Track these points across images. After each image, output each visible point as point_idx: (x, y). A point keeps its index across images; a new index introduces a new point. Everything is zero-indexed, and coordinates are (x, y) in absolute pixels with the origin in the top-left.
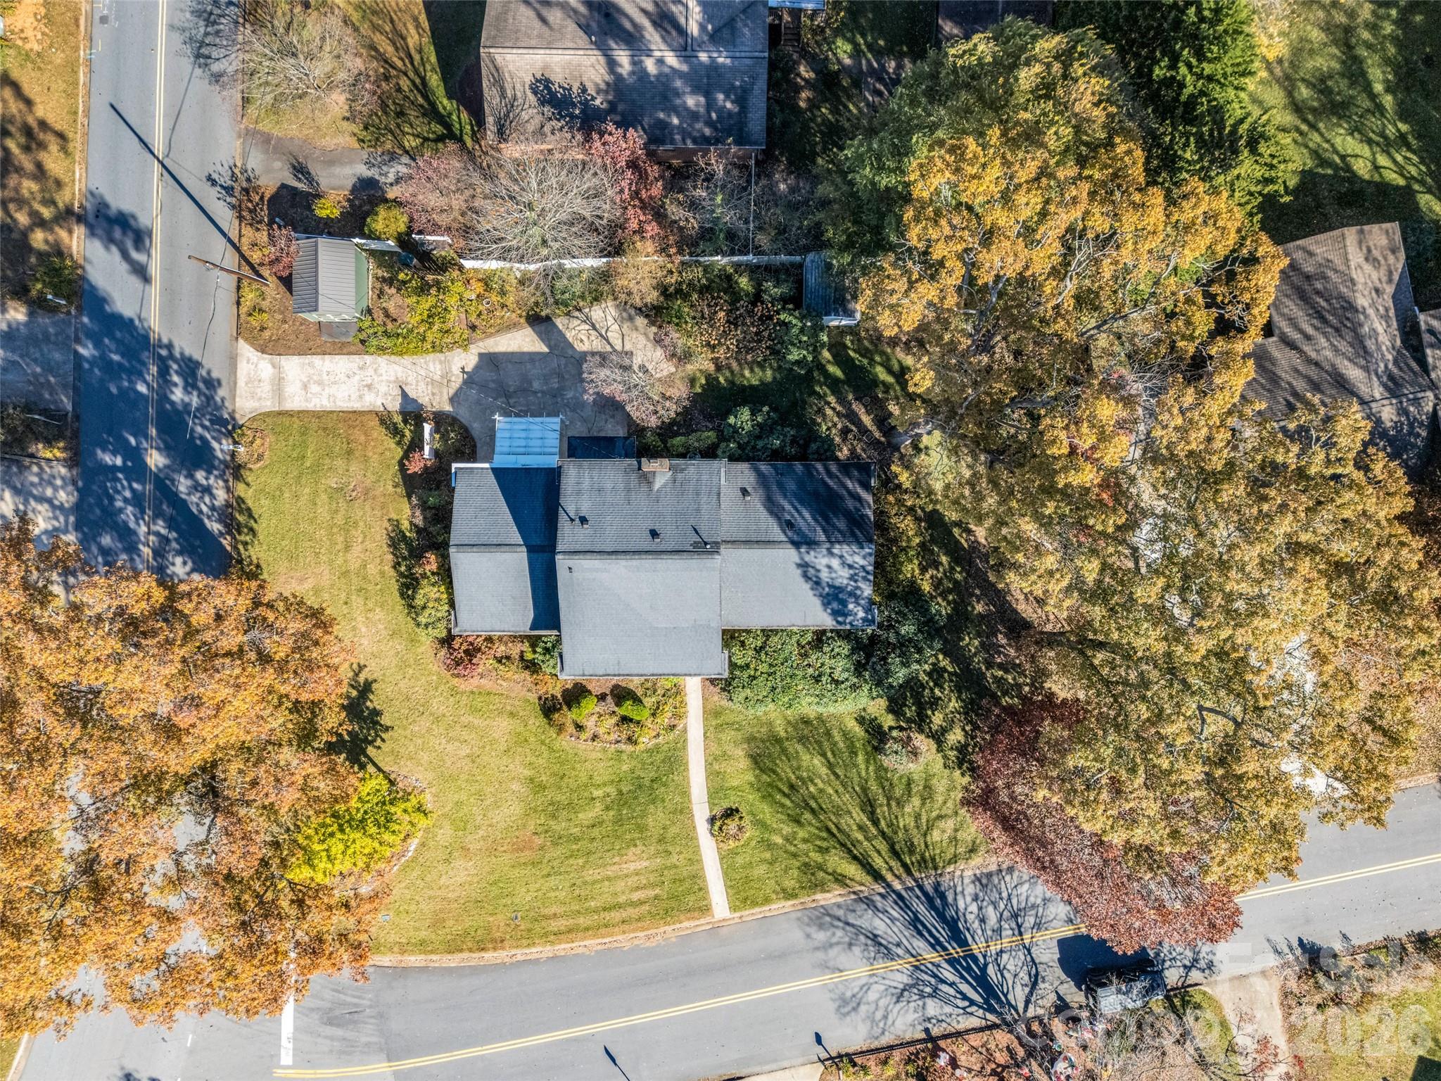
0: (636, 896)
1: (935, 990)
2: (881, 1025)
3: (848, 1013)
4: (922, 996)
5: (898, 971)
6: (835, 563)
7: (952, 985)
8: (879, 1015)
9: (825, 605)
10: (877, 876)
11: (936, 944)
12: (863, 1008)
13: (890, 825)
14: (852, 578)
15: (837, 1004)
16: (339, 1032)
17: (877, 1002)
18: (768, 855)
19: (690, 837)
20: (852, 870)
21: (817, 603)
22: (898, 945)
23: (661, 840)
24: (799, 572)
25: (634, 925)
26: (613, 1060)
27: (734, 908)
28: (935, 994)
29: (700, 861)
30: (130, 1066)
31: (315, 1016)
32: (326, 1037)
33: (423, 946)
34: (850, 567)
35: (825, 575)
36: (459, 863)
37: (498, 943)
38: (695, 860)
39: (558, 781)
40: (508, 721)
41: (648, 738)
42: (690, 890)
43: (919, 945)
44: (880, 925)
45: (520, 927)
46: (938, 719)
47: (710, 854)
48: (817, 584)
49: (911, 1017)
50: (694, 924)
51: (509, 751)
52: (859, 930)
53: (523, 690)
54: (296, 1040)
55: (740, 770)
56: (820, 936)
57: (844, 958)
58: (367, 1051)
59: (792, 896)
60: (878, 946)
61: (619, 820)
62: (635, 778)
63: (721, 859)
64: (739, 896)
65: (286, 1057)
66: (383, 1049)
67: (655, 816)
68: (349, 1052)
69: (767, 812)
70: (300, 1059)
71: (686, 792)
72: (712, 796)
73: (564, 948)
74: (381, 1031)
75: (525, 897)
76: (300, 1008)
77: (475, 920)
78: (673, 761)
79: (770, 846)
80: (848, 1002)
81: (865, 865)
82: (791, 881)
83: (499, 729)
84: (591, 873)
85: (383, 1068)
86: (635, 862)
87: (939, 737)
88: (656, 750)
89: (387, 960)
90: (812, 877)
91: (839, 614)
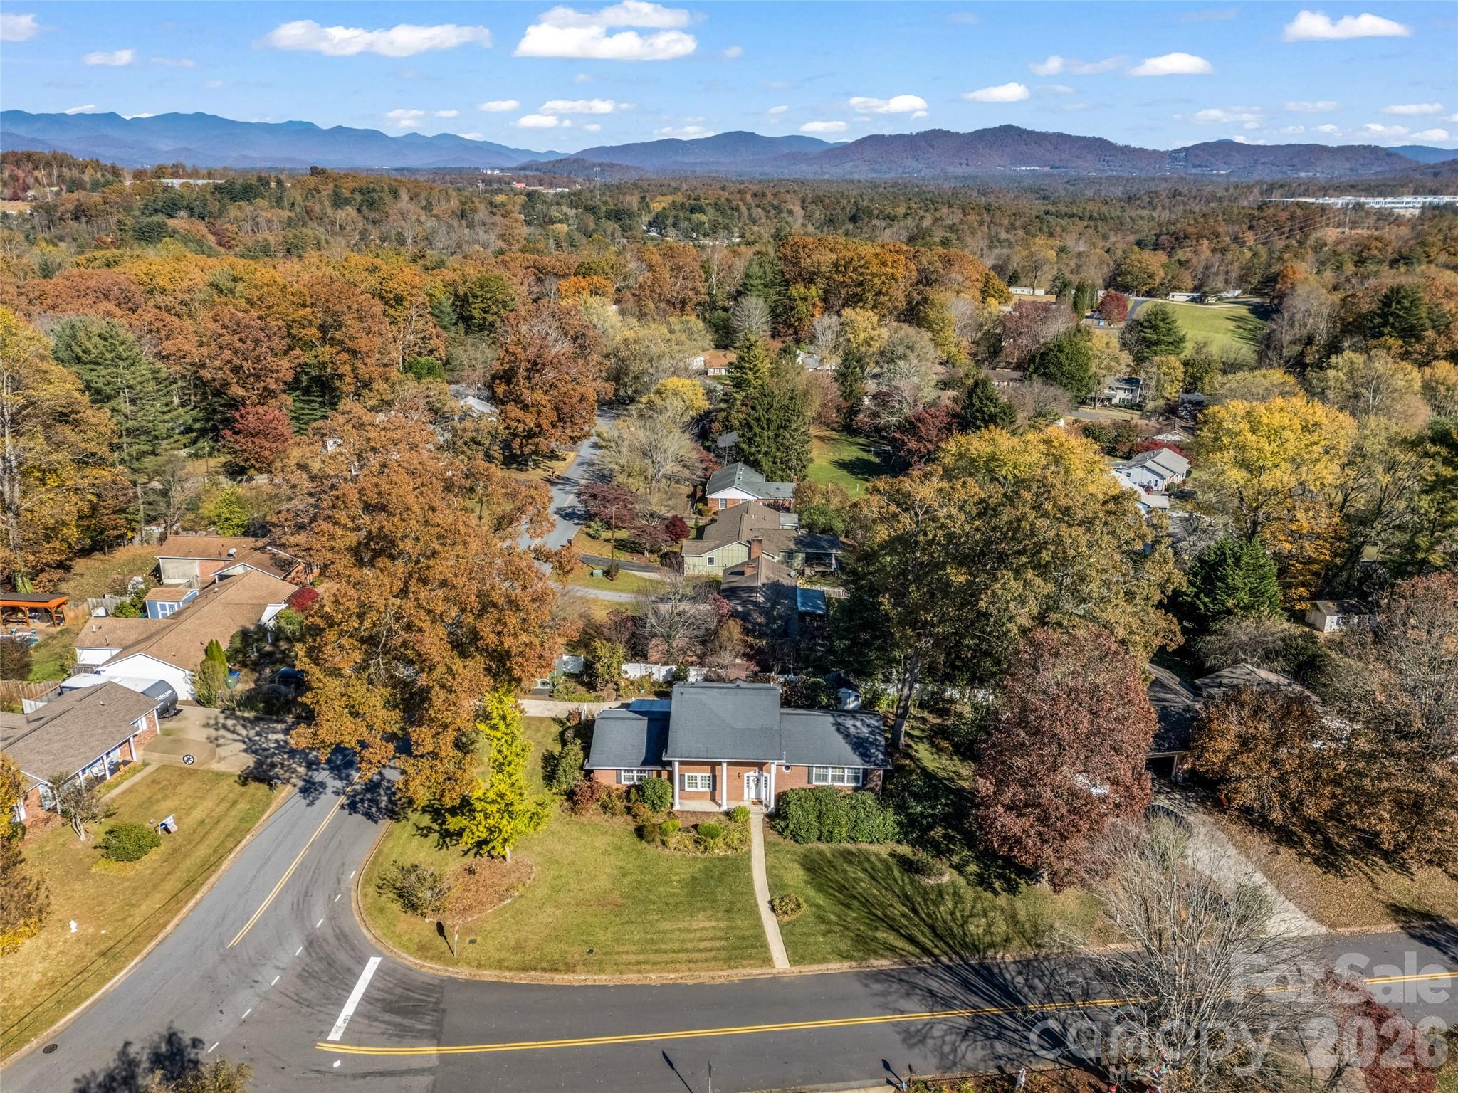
0: (702, 945)
1: (1000, 1033)
2: (951, 1057)
3: (915, 1044)
4: (987, 1037)
5: (960, 1017)
6: (858, 724)
7: (1016, 1031)
8: (947, 1049)
9: (855, 750)
10: (926, 951)
11: (991, 1001)
12: (930, 1042)
13: (929, 915)
14: (871, 733)
15: (903, 1035)
16: (398, 1019)
17: (943, 1037)
18: (823, 927)
19: (753, 911)
20: (900, 943)
21: (848, 748)
22: (954, 998)
23: (728, 911)
24: (834, 728)
25: (700, 964)
26: (671, 1064)
27: (793, 962)
28: (999, 1036)
29: (761, 926)
30: (177, 1026)
31: (379, 1005)
32: (383, 1022)
33: (500, 965)
34: (869, 726)
35: (852, 730)
36: (549, 909)
37: (571, 968)
38: (759, 925)
39: (643, 870)
40: (608, 839)
41: (719, 851)
42: (754, 946)
43: (975, 1000)
44: (934, 984)
45: (593, 958)
46: (956, 859)
47: (770, 924)
48: (847, 736)
49: (980, 1053)
50: (756, 972)
51: (606, 853)
52: (914, 986)
53: (624, 824)
54: (352, 1020)
55: (795, 875)
56: (877, 987)
57: (903, 1004)
58: (418, 1036)
59: (846, 957)
60: (936, 1000)
61: (692, 894)
62: (707, 872)
63: (781, 927)
64: (797, 953)
65: (335, 1035)
66: (436, 1037)
67: (723, 895)
68: (401, 1035)
69: (820, 900)
70: (351, 1036)
71: (749, 883)
72: (772, 888)
73: (631, 978)
74: (439, 1023)
75: (602, 937)
76: (367, 998)
77: (553, 949)
78: (740, 865)
79: (823, 920)
80: (914, 1037)
81: (911, 940)
82: (844, 945)
83: (600, 842)
84: (666, 926)
85: (431, 1050)
86: (704, 923)
87: (959, 868)
88: (726, 858)
89: (463, 973)
90: (864, 945)
91: (865, 756)
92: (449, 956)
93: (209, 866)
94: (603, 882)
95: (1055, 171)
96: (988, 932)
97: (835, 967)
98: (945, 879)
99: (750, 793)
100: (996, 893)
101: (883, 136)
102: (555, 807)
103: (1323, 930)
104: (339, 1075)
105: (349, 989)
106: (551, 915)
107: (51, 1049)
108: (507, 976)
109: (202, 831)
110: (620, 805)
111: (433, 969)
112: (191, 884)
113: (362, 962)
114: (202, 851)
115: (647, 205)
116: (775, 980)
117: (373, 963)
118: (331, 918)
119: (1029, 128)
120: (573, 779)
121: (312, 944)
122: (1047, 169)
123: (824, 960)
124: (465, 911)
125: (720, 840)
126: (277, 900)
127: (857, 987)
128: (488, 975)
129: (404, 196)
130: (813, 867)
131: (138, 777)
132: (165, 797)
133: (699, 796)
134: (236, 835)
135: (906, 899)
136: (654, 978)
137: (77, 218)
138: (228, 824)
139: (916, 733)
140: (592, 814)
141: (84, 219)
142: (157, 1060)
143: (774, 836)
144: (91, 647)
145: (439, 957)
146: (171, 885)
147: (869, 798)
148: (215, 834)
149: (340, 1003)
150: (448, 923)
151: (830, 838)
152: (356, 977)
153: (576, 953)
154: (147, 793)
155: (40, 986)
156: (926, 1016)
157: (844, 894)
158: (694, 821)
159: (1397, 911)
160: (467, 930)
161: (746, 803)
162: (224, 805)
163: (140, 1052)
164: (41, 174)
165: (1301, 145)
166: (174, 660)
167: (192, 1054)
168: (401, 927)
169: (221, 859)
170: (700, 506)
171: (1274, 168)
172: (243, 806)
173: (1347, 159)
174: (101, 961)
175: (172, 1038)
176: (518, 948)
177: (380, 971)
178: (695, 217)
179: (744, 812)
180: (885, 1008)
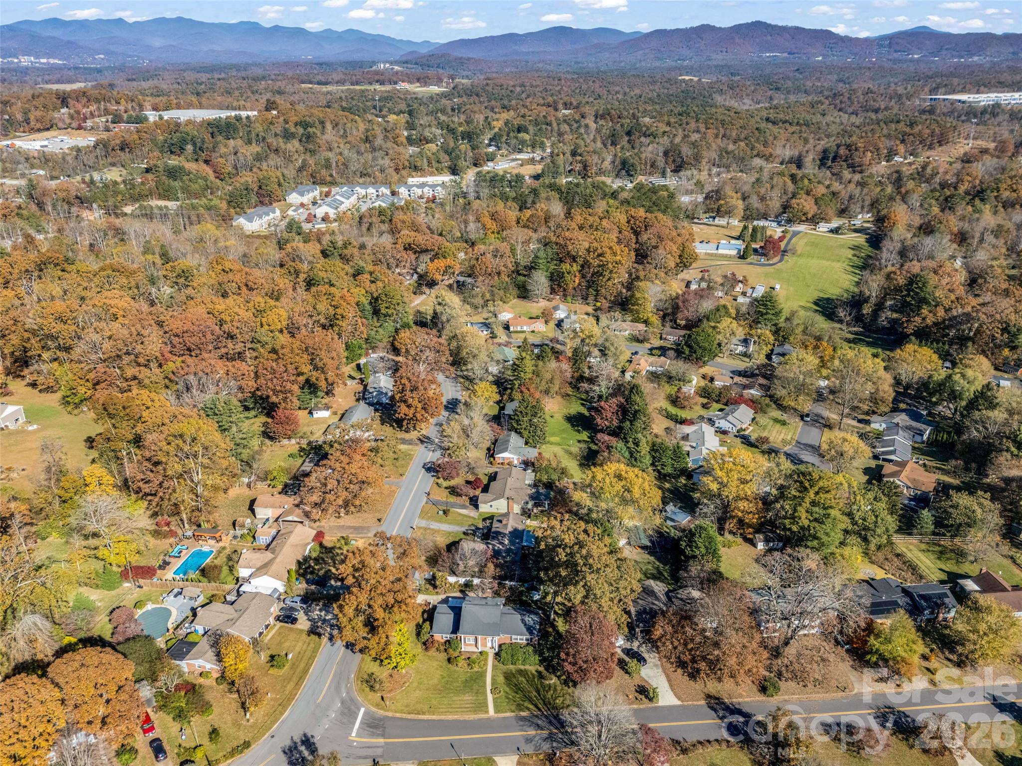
0: (467, 706)
1: (556, 739)
2: (539, 747)
3: (528, 743)
4: (552, 740)
6: (530, 619)
7: (561, 738)
8: (538, 744)
9: (527, 630)
10: (540, 710)
11: (556, 728)
12: (533, 742)
13: (544, 696)
14: (534, 624)
15: (526, 739)
16: (371, 729)
17: (538, 740)
18: (507, 700)
19: (485, 694)
20: (531, 706)
21: (525, 630)
22: (545, 727)
23: (476, 693)
25: (465, 713)
26: (453, 748)
27: (496, 712)
30: (306, 731)
31: (366, 725)
32: (367, 730)
33: (402, 712)
34: (534, 620)
35: (527, 622)
36: (418, 692)
37: (424, 713)
38: (486, 699)
39: (449, 676)
40: (437, 663)
41: (476, 668)
42: (483, 706)
43: (552, 728)
44: (539, 722)
45: (431, 710)
46: (559, 673)
47: (490, 697)
48: (525, 625)
49: (548, 746)
50: (483, 716)
51: (437, 669)
52: (533, 723)
53: (443, 656)
54: (358, 730)
55: (501, 679)
56: (521, 723)
57: (528, 729)
58: (378, 736)
59: (513, 712)
60: (539, 727)
61: (465, 686)
62: (471, 677)
63: (494, 699)
64: (497, 709)
65: (354, 734)
66: (383, 736)
67: (475, 687)
68: (373, 735)
69: (508, 690)
70: (358, 735)
71: (485, 682)
72: (493, 684)
73: (443, 717)
74: (384, 731)
75: (434, 702)
76: (361, 722)
77: (419, 706)
78: (482, 675)
79: (508, 698)
80: (529, 740)
81: (536, 706)
82: (513, 708)
83: (435, 664)
84: (455, 698)
85: (382, 740)
86: (468, 697)
87: (559, 677)
88: (478, 672)
89: (390, 714)
90: (520, 707)
91: (531, 633)
92: (385, 708)
93: (306, 671)
94: (435, 681)
95: (792, 56)
96: (563, 703)
97: (509, 714)
98: (552, 682)
99: (489, 645)
100: (569, 687)
101: (665, 30)
102: (419, 648)
103: (679, 703)
104: (356, 747)
105: (356, 718)
106: (418, 694)
107: (273, 737)
108: (404, 716)
109: (300, 656)
110: (442, 648)
111: (382, 713)
112: (301, 678)
113: (359, 710)
114: (302, 665)
115: (489, 124)
116: (489, 719)
117: (362, 710)
118: (348, 693)
119: (773, 23)
120: (425, 637)
121: (343, 703)
122: (786, 55)
123: (506, 712)
124: (390, 691)
125: (477, 665)
126: (330, 686)
127: (514, 722)
128: (398, 715)
129: (329, 126)
130: (508, 676)
131: (274, 631)
132: (285, 641)
133: (470, 645)
134: (312, 658)
135: (538, 691)
136: (450, 717)
137: (122, 149)
138: (308, 654)
139: (560, 612)
140: (432, 652)
141: (127, 150)
142: (303, 742)
143: (496, 662)
144: (245, 567)
145: (382, 709)
146: (295, 679)
147: (531, 649)
148: (305, 658)
149: (354, 724)
150: (385, 696)
151: (515, 664)
152: (358, 715)
153: (426, 708)
154: (279, 639)
155: (264, 716)
156: (534, 732)
157: (517, 688)
158: (468, 655)
159: (709, 697)
160: (391, 699)
161: (487, 649)
162: (306, 645)
163: (297, 739)
164: (93, 108)
165: (977, 34)
166: (277, 577)
167: (312, 740)
168: (370, 697)
169: (309, 669)
170: (492, 459)
171: (954, 53)
172: (312, 645)
173: (1011, 45)
174: (280, 707)
175: (305, 735)
176: (407, 706)
177: (365, 713)
178: (521, 135)
179: (487, 653)
180: (522, 730)
